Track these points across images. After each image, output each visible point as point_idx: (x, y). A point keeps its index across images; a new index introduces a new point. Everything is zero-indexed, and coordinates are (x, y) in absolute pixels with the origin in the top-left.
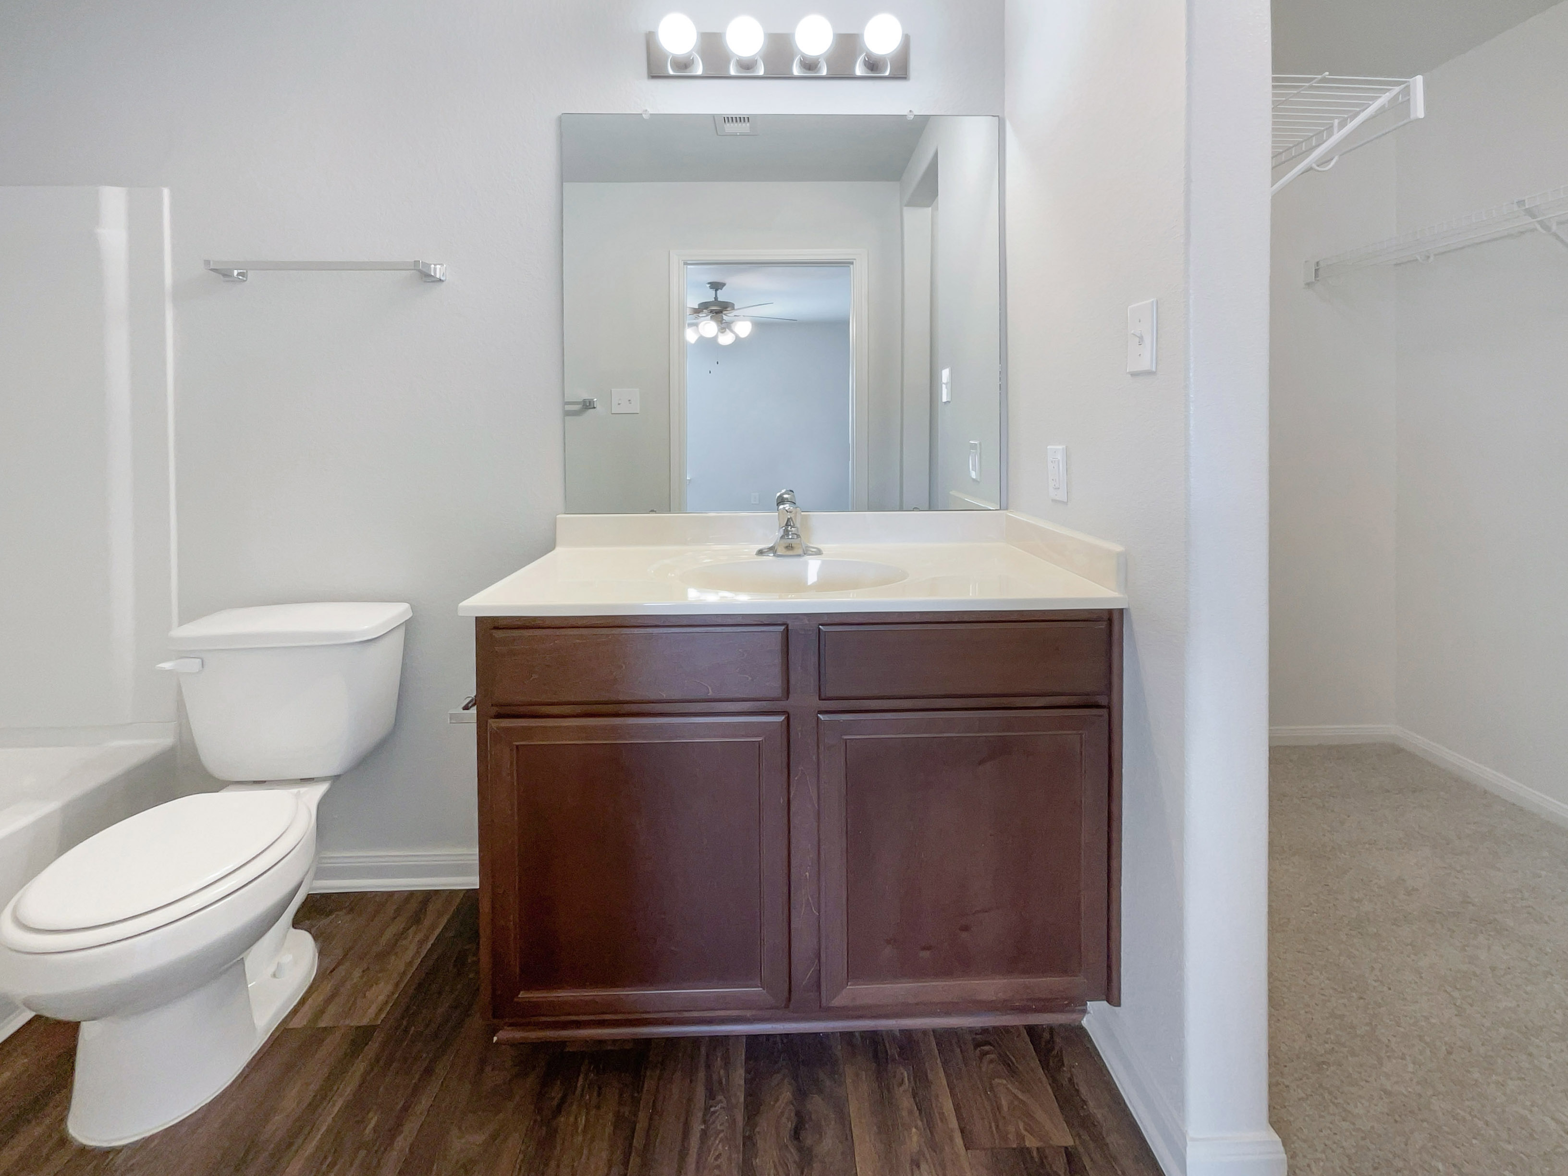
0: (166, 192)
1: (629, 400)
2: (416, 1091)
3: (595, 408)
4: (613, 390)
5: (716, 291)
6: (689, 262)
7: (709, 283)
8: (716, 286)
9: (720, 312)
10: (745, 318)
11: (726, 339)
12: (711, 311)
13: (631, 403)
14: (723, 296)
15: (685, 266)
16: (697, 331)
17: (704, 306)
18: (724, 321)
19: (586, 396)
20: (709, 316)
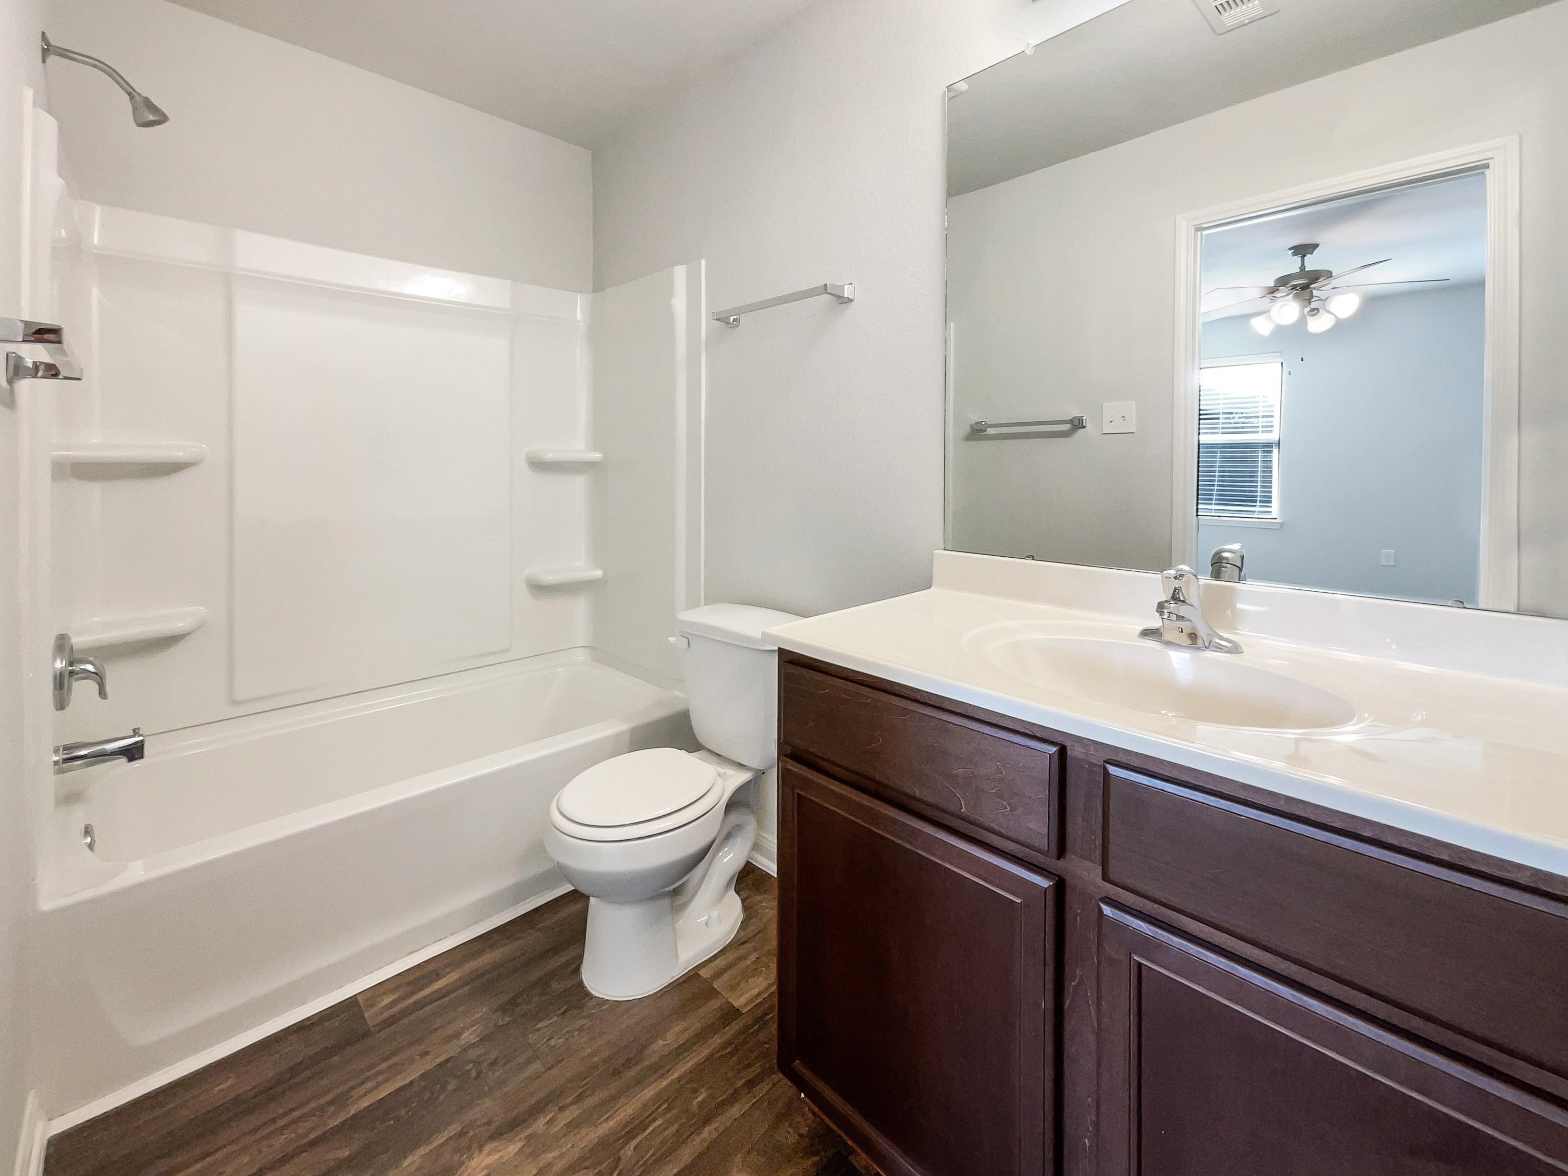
0: (703, 262)
1: (1123, 417)
2: (735, 1096)
3: (1084, 427)
4: (1104, 404)
5: (1303, 256)
6: (1204, 226)
7: (1290, 249)
8: (1303, 250)
9: (1305, 287)
10: (1349, 288)
11: (1319, 324)
12: (1294, 288)
13: (1124, 420)
14: (1312, 263)
15: (1199, 233)
16: (1270, 319)
17: (1283, 281)
18: (1315, 299)
19: (1075, 413)
20: (1291, 295)
